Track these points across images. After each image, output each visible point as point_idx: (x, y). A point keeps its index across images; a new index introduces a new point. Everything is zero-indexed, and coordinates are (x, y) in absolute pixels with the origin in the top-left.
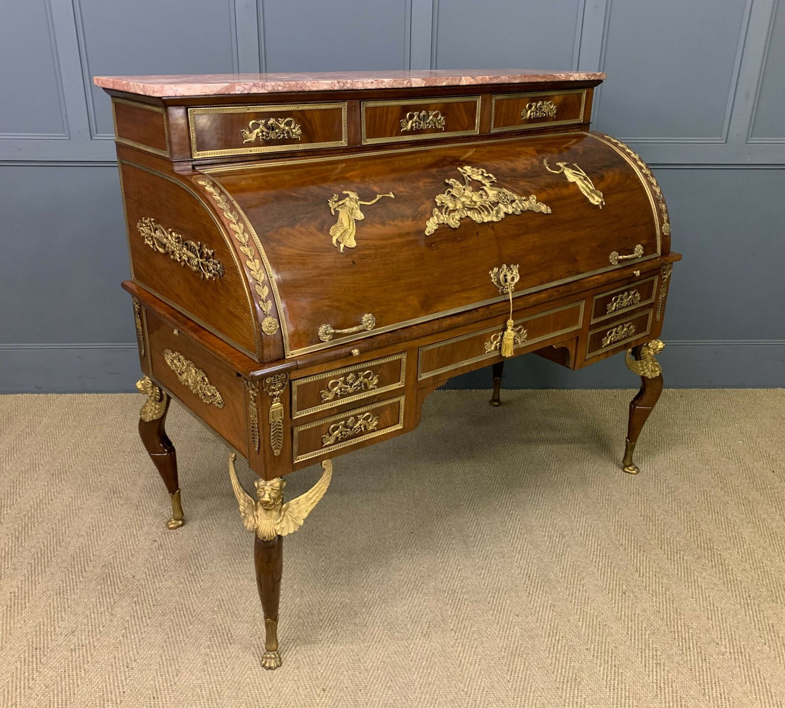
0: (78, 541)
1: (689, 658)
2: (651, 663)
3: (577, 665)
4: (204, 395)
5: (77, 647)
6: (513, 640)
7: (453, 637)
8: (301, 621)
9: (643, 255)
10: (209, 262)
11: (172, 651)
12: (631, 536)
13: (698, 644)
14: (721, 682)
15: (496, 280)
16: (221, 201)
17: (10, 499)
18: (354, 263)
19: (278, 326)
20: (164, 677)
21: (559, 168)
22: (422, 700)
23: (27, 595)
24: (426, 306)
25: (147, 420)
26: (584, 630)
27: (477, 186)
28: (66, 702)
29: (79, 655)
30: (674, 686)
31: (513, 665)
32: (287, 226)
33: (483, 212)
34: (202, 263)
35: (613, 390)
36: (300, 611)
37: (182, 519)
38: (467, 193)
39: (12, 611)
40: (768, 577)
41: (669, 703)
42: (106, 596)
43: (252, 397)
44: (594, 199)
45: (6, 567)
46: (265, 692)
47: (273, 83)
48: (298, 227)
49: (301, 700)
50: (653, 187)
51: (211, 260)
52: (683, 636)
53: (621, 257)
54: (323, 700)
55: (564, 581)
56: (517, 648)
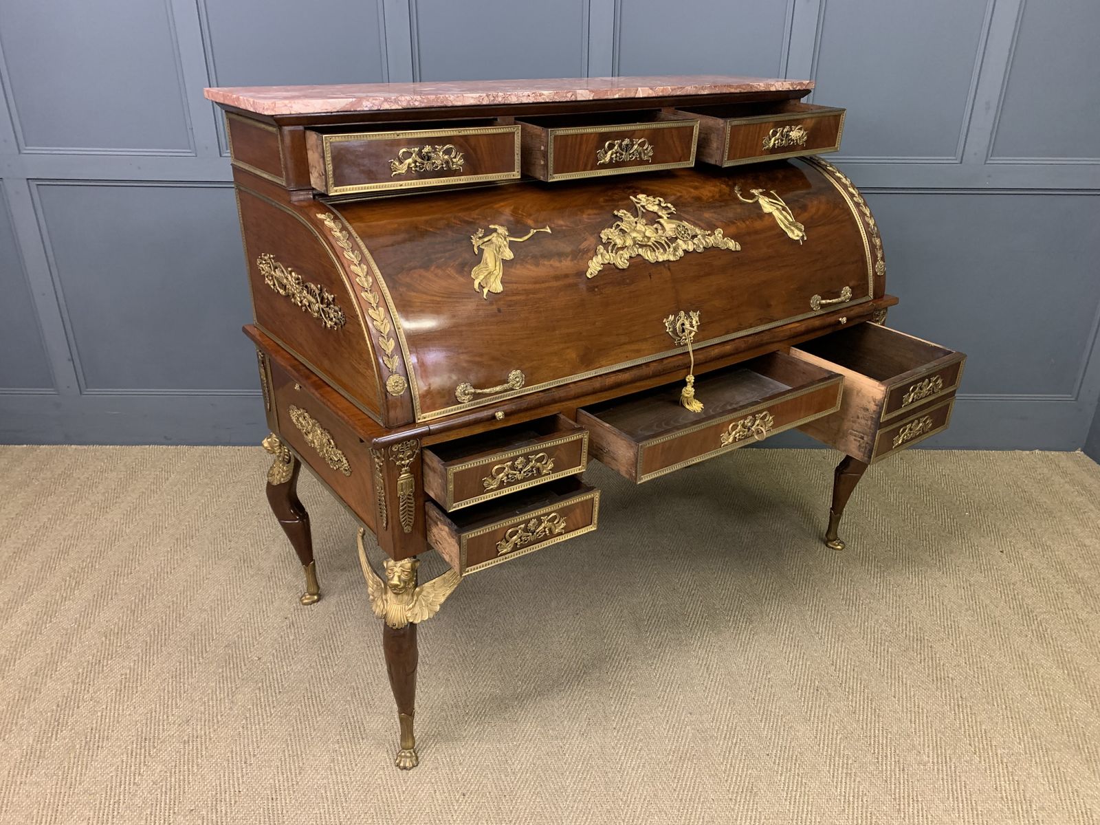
0: (199, 617)
1: (884, 768)
2: (840, 772)
3: (755, 773)
4: (331, 459)
5: (191, 739)
6: (684, 741)
7: (616, 737)
8: (443, 714)
9: (851, 299)
10: (330, 308)
11: (296, 746)
12: (830, 622)
13: (897, 751)
14: (919, 796)
15: (671, 329)
16: (342, 238)
17: (128, 567)
18: (499, 311)
19: (406, 385)
20: (285, 776)
21: (753, 196)
22: (575, 808)
23: (139, 677)
24: (587, 361)
25: (275, 483)
26: (766, 733)
27: (653, 219)
28: (175, 802)
29: (193, 748)
30: (864, 800)
31: (681, 771)
32: (421, 267)
33: (658, 249)
34: (323, 309)
35: (822, 451)
36: (443, 704)
37: (317, 593)
38: (639, 227)
39: (122, 695)
40: (985, 675)
41: (857, 820)
42: (227, 680)
43: (377, 466)
44: (793, 233)
45: (119, 645)
46: (397, 796)
47: (408, 98)
48: (433, 268)
49: (437, 806)
50: (866, 218)
51: (332, 306)
52: (881, 741)
53: (824, 302)
54: (462, 807)
55: (748, 674)
56: (687, 751)
